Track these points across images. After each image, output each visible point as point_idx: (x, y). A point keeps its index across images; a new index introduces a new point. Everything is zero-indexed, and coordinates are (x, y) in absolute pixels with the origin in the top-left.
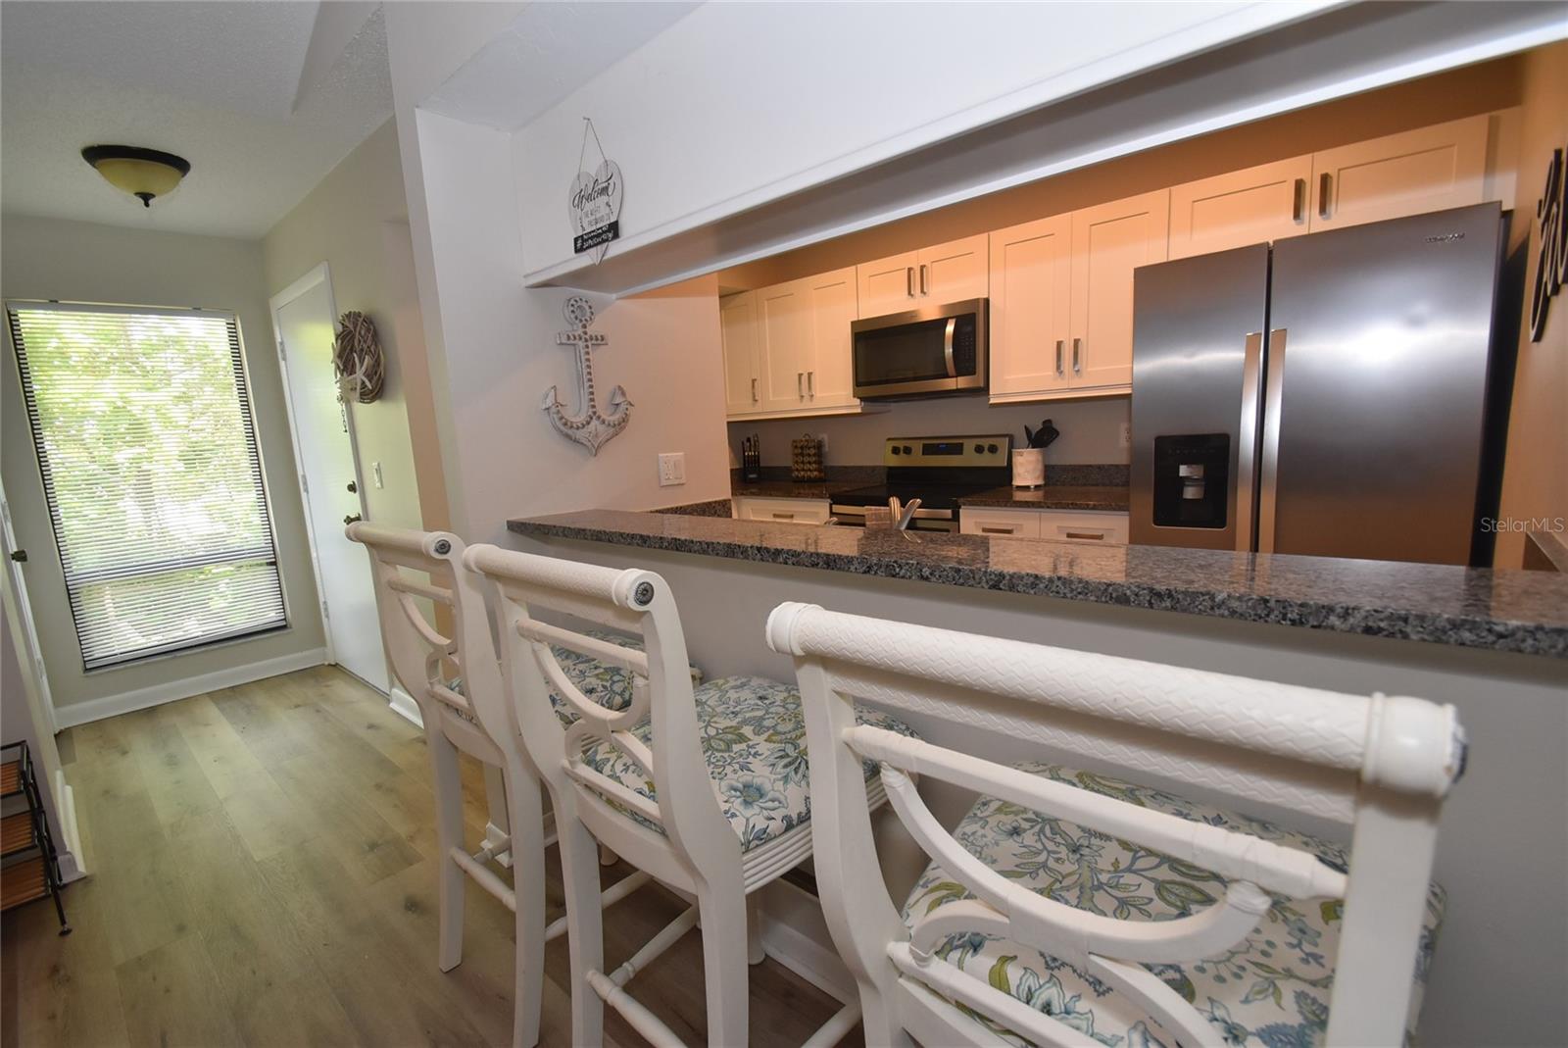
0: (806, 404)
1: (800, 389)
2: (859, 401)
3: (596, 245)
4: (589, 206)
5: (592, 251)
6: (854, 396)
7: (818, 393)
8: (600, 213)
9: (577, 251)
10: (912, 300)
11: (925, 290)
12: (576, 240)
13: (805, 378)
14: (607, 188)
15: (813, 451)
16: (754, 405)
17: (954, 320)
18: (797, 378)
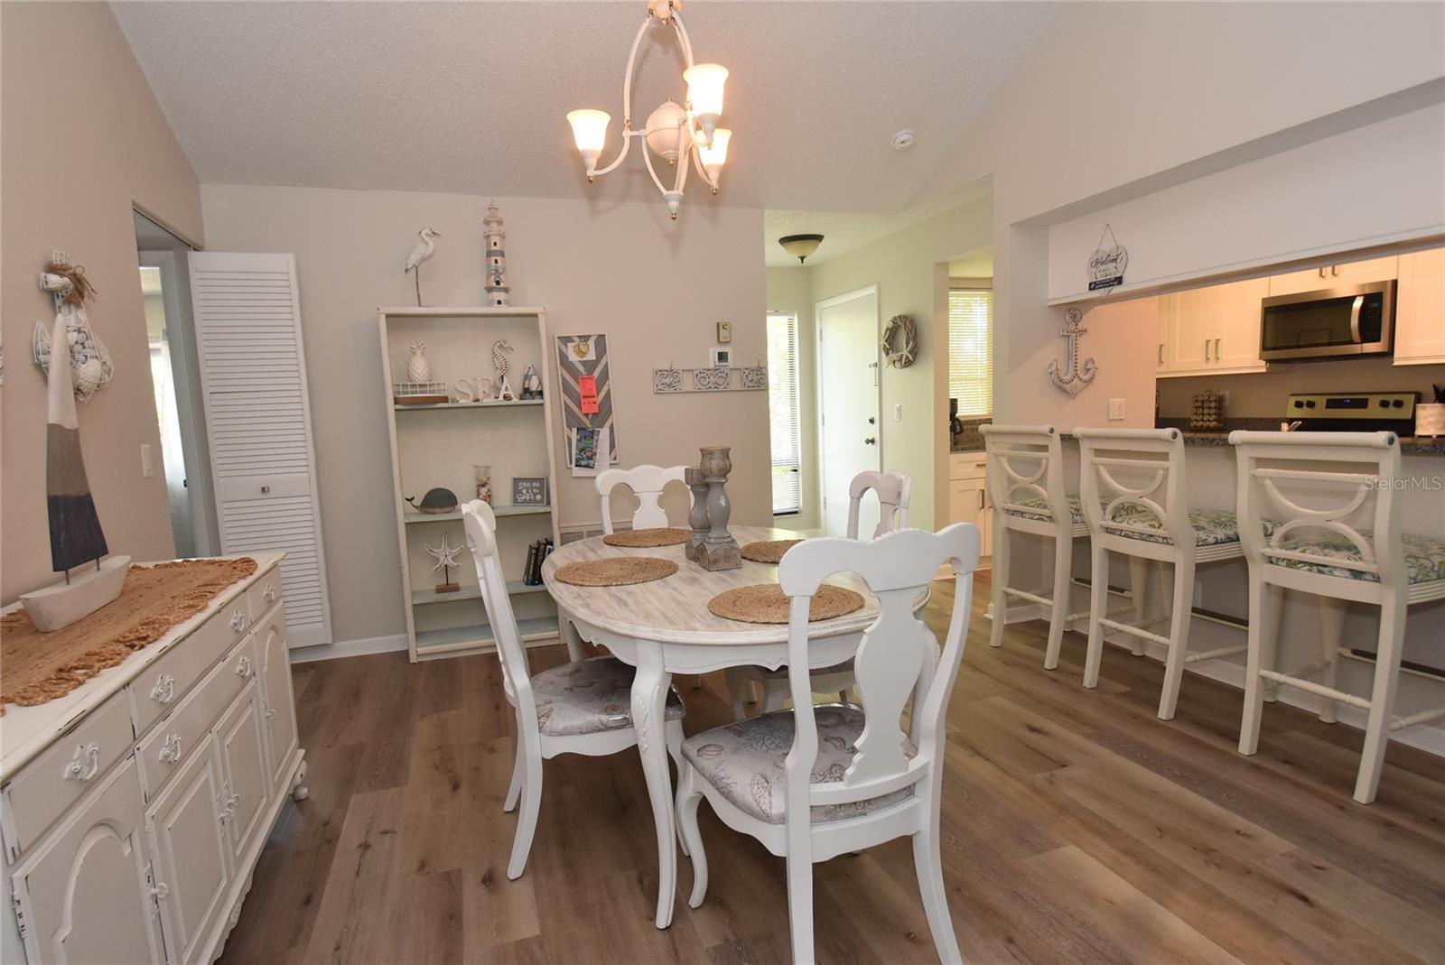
0: (1211, 365)
1: (1207, 353)
2: (1264, 363)
3: (1105, 287)
4: (1101, 267)
5: (1100, 290)
6: (1260, 359)
7: (1224, 355)
8: (1111, 271)
9: (1090, 289)
10: (1323, 280)
11: (1336, 273)
12: (1091, 284)
13: (1212, 345)
14: (1116, 259)
15: (1213, 405)
16: (1159, 366)
17: (1362, 298)
18: (1204, 344)
